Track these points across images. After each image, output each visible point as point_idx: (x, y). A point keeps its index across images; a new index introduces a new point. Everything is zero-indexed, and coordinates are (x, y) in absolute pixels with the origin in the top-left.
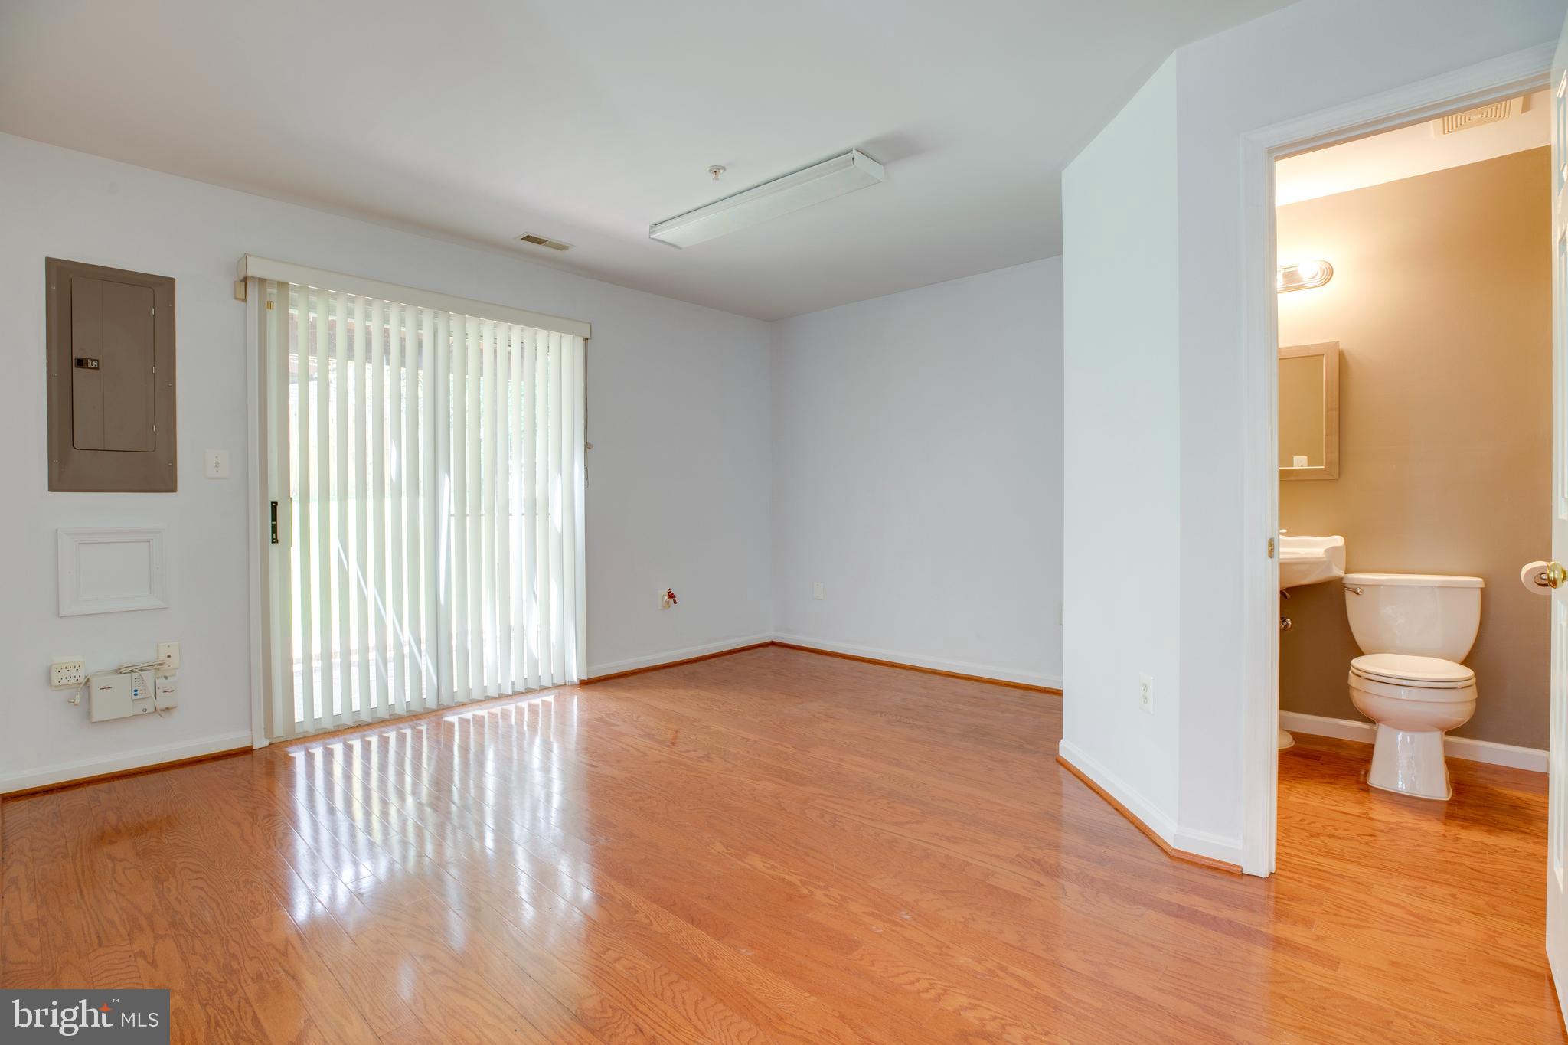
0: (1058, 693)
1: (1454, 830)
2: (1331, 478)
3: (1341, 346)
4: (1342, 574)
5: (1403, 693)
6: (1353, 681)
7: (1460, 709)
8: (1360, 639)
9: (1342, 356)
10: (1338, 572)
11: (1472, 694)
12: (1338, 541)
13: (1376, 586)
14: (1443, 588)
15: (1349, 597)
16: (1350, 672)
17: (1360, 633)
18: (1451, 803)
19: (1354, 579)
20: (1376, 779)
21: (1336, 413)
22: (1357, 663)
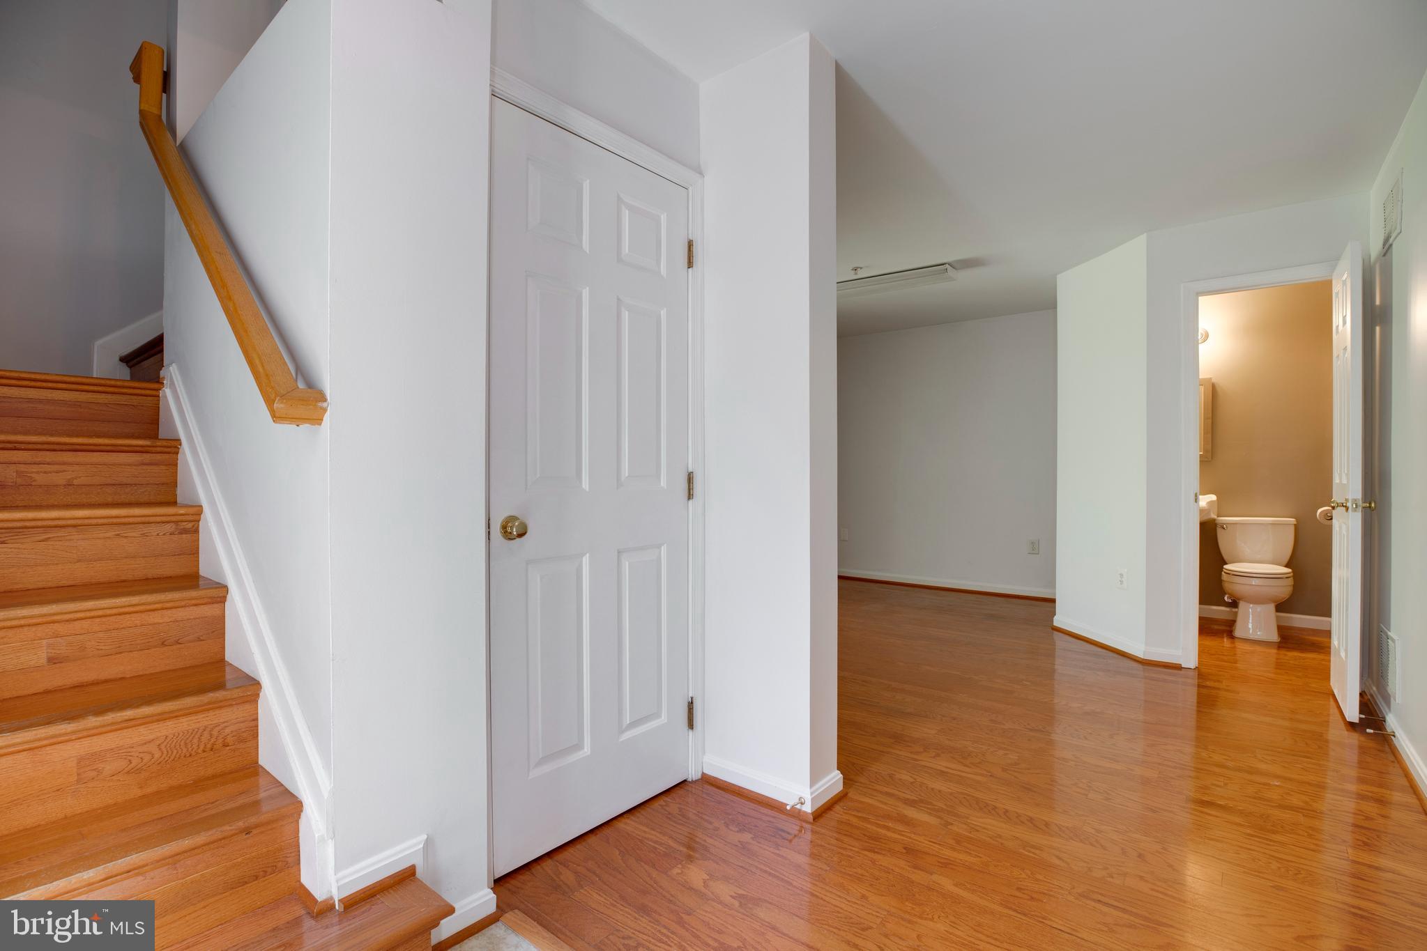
0: (1053, 601)
1: (1283, 652)
2: (1206, 460)
3: (1214, 380)
4: (1216, 517)
5: (1254, 582)
6: (1224, 577)
7: (1283, 590)
8: (1225, 557)
9: (1214, 386)
10: (1213, 516)
11: (1290, 582)
12: (1213, 497)
13: (1235, 524)
14: (1273, 524)
15: (1219, 531)
16: (1223, 573)
17: (1225, 554)
18: (1280, 642)
19: (1222, 520)
20: (1238, 632)
21: (1210, 421)
22: (1225, 567)
